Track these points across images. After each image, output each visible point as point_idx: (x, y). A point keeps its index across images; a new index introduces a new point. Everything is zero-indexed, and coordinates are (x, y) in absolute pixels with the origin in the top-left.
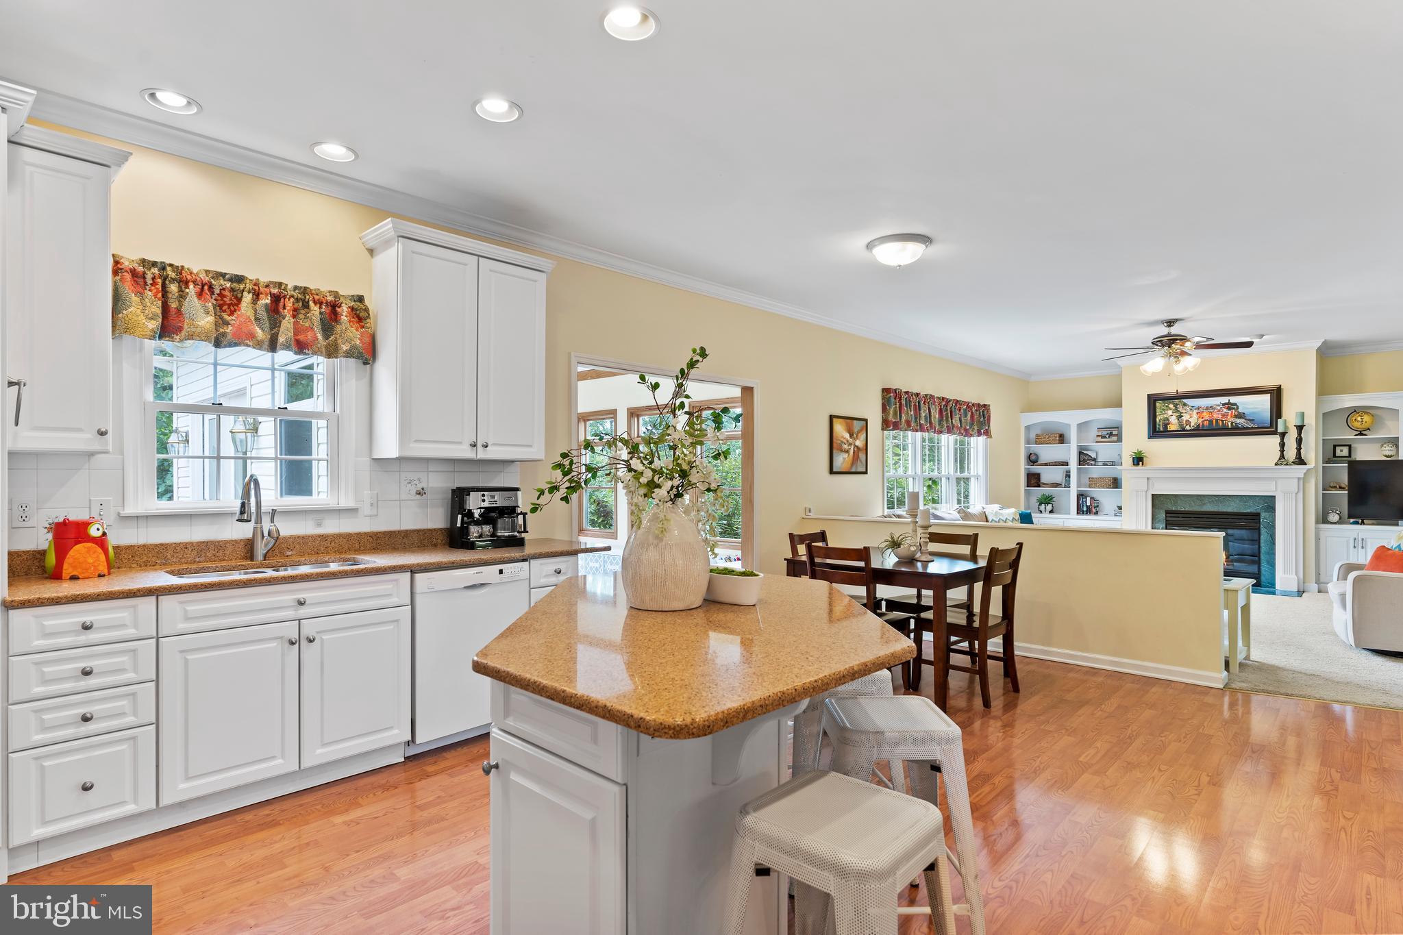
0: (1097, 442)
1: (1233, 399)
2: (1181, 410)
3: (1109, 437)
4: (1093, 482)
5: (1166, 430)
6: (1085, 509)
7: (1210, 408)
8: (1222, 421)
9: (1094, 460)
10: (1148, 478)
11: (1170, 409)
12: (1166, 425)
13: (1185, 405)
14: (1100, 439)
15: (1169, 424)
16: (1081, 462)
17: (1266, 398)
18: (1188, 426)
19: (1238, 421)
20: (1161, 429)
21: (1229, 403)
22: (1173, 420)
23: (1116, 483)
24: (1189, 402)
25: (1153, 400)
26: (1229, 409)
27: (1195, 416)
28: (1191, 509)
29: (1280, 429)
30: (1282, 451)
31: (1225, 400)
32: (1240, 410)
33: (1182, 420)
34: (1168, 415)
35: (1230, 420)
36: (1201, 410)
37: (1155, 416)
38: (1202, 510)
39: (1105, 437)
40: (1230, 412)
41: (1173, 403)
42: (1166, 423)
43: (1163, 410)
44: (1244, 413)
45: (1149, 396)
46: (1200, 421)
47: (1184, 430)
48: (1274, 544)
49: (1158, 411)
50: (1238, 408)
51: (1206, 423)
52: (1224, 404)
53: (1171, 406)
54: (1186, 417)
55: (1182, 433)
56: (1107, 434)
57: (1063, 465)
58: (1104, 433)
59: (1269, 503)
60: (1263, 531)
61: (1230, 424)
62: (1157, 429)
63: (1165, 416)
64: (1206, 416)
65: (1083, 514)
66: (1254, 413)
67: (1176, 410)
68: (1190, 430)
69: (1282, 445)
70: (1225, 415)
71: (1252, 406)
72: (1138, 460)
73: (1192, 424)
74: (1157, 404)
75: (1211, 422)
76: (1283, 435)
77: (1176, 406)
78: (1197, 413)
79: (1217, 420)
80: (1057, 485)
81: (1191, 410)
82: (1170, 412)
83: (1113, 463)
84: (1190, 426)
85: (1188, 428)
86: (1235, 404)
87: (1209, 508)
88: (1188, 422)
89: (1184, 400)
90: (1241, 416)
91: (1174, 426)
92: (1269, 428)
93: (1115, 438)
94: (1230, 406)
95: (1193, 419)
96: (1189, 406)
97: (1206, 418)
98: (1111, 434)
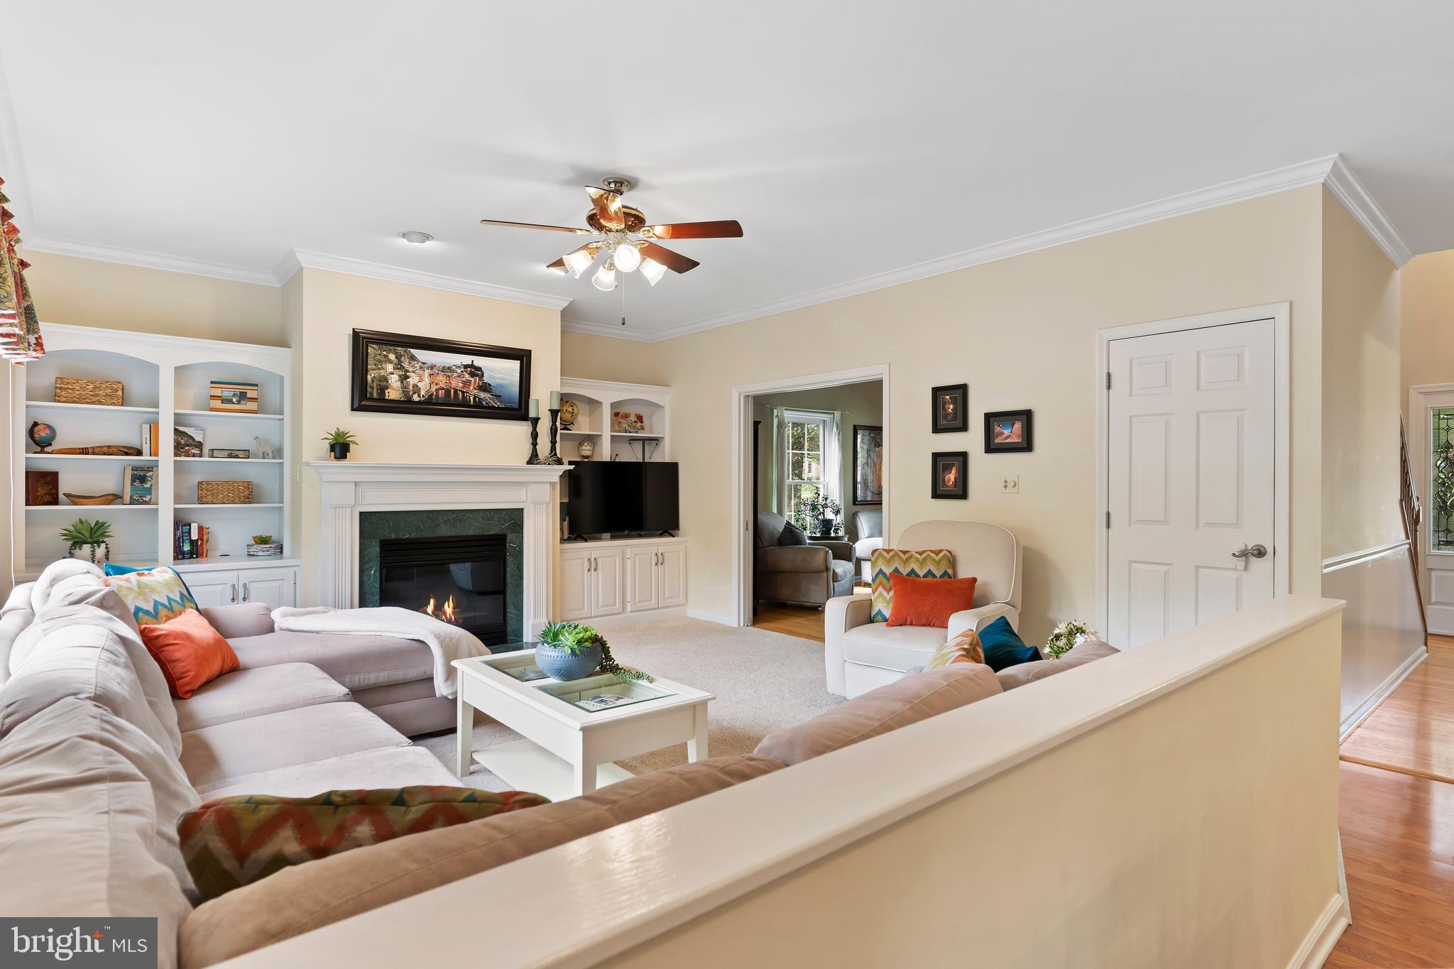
0: (212, 410)
1: (479, 361)
2: (406, 365)
3: (239, 402)
4: (207, 492)
5: (382, 398)
6: (187, 548)
7: (447, 370)
8: (463, 393)
9: (199, 445)
10: (356, 483)
11: (390, 362)
12: (382, 390)
13: (413, 358)
14: (218, 404)
15: (387, 388)
16: (179, 449)
17: (516, 365)
18: (416, 395)
19: (482, 395)
20: (375, 395)
21: (472, 366)
22: (394, 380)
23: (248, 494)
24: (421, 355)
25: (362, 342)
26: (472, 375)
27: (427, 379)
28: (419, 536)
29: (532, 414)
30: (535, 444)
31: (467, 359)
32: (486, 379)
33: (408, 383)
34: (386, 370)
35: (473, 392)
36: (435, 370)
37: (365, 371)
38: (435, 536)
39: (230, 401)
40: (473, 379)
41: (395, 353)
42: (383, 385)
43: (380, 361)
44: (490, 385)
45: (356, 334)
46: (434, 388)
47: (409, 401)
48: (521, 578)
49: (371, 361)
50: (483, 375)
51: (441, 393)
52: (466, 367)
53: (392, 357)
54: (413, 380)
55: (406, 406)
56: (234, 395)
57: (127, 454)
58: (227, 394)
59: (514, 518)
60: (510, 560)
61: (472, 398)
62: (368, 395)
63: (382, 373)
64: (442, 380)
65: (184, 558)
66: (501, 386)
67: (399, 366)
68: (419, 402)
69: (535, 436)
70: (466, 383)
71: (500, 376)
72: (340, 448)
73: (422, 393)
74: (370, 350)
75: (448, 391)
76: (535, 421)
77: (399, 357)
78: (430, 375)
79: (456, 391)
80: (115, 498)
81: (421, 368)
82: (390, 368)
83: (247, 454)
84: (419, 396)
85: (416, 398)
86: (479, 369)
87: (445, 531)
88: (416, 389)
89: (411, 350)
90: (485, 387)
91: (393, 394)
92: (517, 410)
93: (252, 406)
94: (475, 371)
95: (423, 384)
96: (418, 361)
97: (442, 385)
98: (243, 396)
